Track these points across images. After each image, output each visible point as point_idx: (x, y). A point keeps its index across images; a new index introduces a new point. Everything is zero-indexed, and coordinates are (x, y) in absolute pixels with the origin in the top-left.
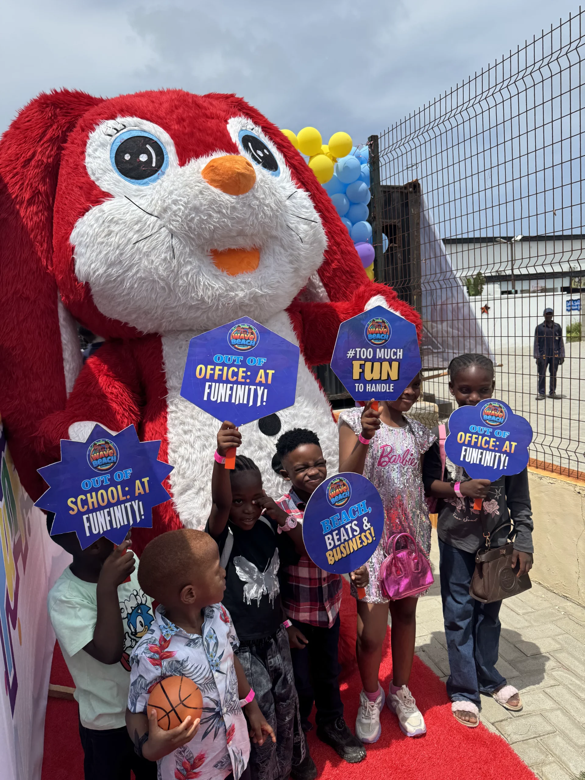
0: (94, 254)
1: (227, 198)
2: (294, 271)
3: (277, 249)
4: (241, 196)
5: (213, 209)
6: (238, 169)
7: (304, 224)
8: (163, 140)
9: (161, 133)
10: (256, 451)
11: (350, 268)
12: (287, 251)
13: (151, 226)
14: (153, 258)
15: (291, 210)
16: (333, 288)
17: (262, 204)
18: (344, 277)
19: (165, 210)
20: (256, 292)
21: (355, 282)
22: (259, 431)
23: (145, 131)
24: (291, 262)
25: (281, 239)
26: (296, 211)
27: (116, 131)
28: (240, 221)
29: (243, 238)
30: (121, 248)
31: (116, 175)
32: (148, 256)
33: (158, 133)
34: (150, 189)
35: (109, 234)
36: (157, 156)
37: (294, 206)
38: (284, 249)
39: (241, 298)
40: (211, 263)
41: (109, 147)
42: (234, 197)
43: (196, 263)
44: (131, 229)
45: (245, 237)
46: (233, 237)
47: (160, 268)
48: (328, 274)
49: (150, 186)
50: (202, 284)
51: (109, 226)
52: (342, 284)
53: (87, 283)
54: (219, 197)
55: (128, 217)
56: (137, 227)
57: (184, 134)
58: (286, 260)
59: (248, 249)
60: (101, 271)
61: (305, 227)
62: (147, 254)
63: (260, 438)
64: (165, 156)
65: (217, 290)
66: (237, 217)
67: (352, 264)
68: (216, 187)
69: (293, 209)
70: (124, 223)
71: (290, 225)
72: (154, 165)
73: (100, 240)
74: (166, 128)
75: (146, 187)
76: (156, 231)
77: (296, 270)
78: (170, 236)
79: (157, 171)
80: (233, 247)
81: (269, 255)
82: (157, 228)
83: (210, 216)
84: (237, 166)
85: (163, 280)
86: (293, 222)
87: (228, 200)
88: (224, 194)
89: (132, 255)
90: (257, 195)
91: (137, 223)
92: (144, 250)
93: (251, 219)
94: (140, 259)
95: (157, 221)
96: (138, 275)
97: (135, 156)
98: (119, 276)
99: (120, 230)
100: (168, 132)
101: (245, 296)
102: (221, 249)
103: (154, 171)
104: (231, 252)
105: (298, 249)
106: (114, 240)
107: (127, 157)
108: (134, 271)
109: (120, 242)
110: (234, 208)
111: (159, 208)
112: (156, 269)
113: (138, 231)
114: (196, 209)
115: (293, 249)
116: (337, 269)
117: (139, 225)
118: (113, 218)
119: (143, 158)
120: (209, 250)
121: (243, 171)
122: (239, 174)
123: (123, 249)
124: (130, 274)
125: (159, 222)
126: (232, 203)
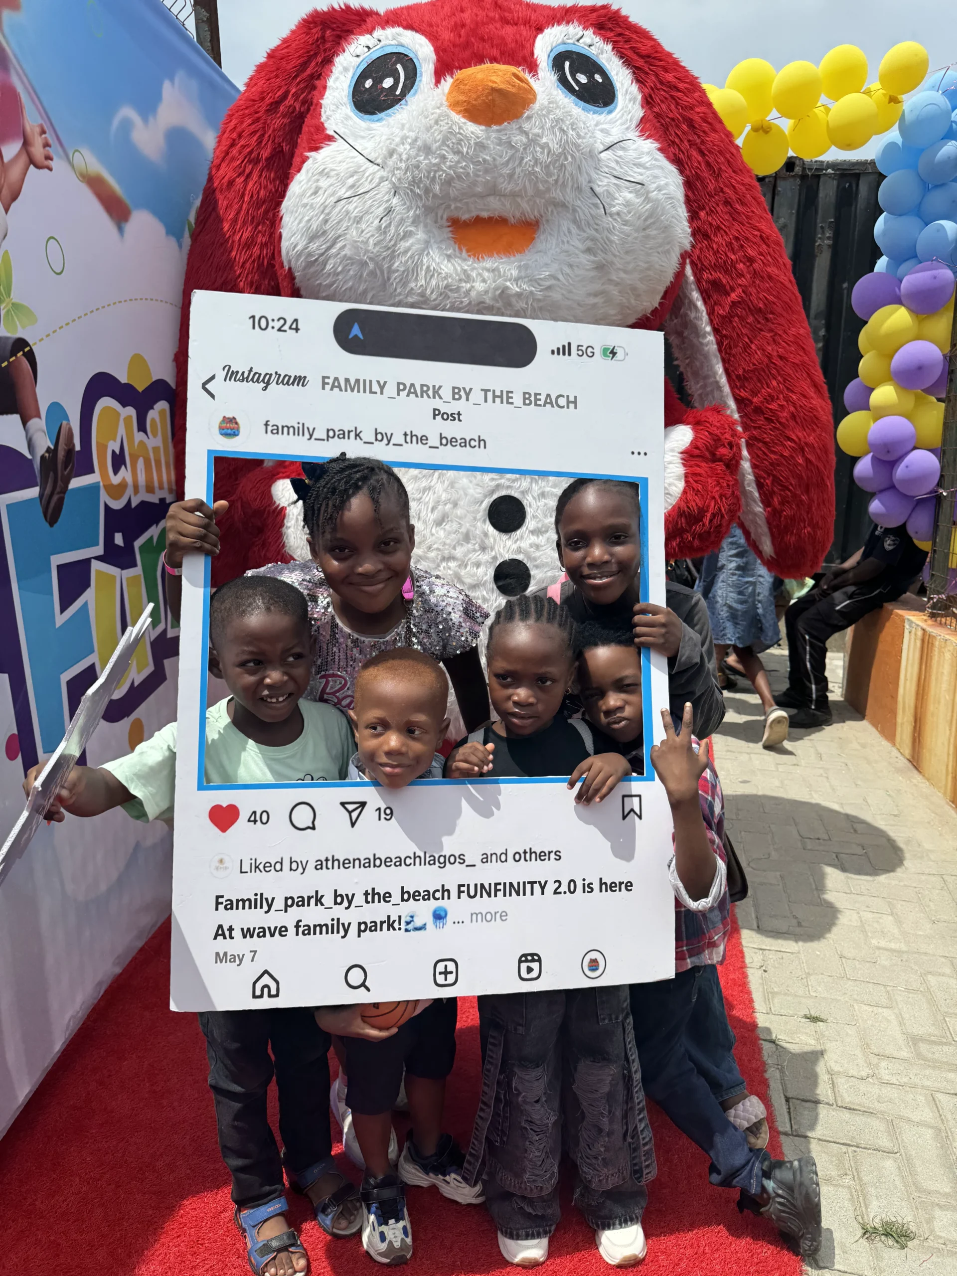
0: (296, 222)
1: (473, 129)
2: (596, 268)
3: (566, 225)
4: (495, 127)
5: (448, 146)
6: (494, 82)
7: (630, 192)
8: (420, 55)
9: (421, 45)
10: (475, 550)
11: (765, 304)
12: (584, 231)
13: (370, 179)
14: (363, 226)
15: (607, 166)
16: (725, 336)
17: (533, 141)
18: (750, 319)
19: (391, 153)
20: (507, 288)
21: (771, 330)
22: (488, 522)
23: (402, 46)
24: (589, 250)
25: (574, 210)
26: (617, 168)
27: (366, 50)
28: (489, 168)
29: (500, 200)
30: (327, 211)
31: (348, 109)
32: (358, 223)
33: (417, 46)
34: (383, 126)
35: (315, 193)
36: (406, 79)
37: (617, 162)
38: (579, 227)
39: (479, 293)
40: (448, 238)
41: (350, 74)
42: (483, 127)
43: (420, 235)
44: (343, 184)
45: (502, 199)
46: (482, 196)
47: (371, 241)
48: (721, 312)
49: (384, 122)
50: (424, 268)
51: (318, 180)
52: (744, 331)
53: (290, 269)
54: (460, 128)
55: (342, 168)
56: (351, 181)
57: (454, 45)
58: (580, 246)
59: (512, 221)
60: (299, 247)
61: (630, 196)
62: (358, 220)
63: (486, 534)
64: (418, 79)
65: (446, 278)
66: (485, 160)
67: (771, 298)
68: (458, 113)
69: (613, 165)
70: (337, 175)
71: (598, 190)
72: (398, 92)
73: (305, 201)
74: (433, 37)
75: (378, 124)
76: (374, 186)
77: (601, 267)
78: (393, 191)
79: (400, 100)
80: (485, 215)
81: (551, 234)
82: (376, 181)
83: (444, 158)
84: (494, 78)
85: (371, 259)
86: (603, 184)
87: (472, 133)
88: (469, 123)
89: (338, 223)
90: (526, 126)
91: (352, 176)
92: (354, 214)
93: (510, 166)
94: (348, 228)
95: (378, 171)
96: (343, 253)
97: (378, 81)
98: (322, 254)
99: (331, 185)
100: (433, 45)
101: (486, 292)
102: (465, 217)
103: (397, 100)
104: (478, 221)
105: (609, 231)
106: (319, 199)
107: (368, 83)
108: (339, 245)
109: (327, 203)
110: (481, 146)
111: (384, 152)
112: (366, 242)
113: (352, 187)
114: (427, 149)
115: (596, 230)
116: (739, 302)
117: (355, 177)
118: (324, 170)
119: (388, 83)
120: (445, 217)
121: (502, 86)
122: (494, 90)
123: (329, 214)
124: (334, 251)
125: (382, 173)
126: (478, 138)
